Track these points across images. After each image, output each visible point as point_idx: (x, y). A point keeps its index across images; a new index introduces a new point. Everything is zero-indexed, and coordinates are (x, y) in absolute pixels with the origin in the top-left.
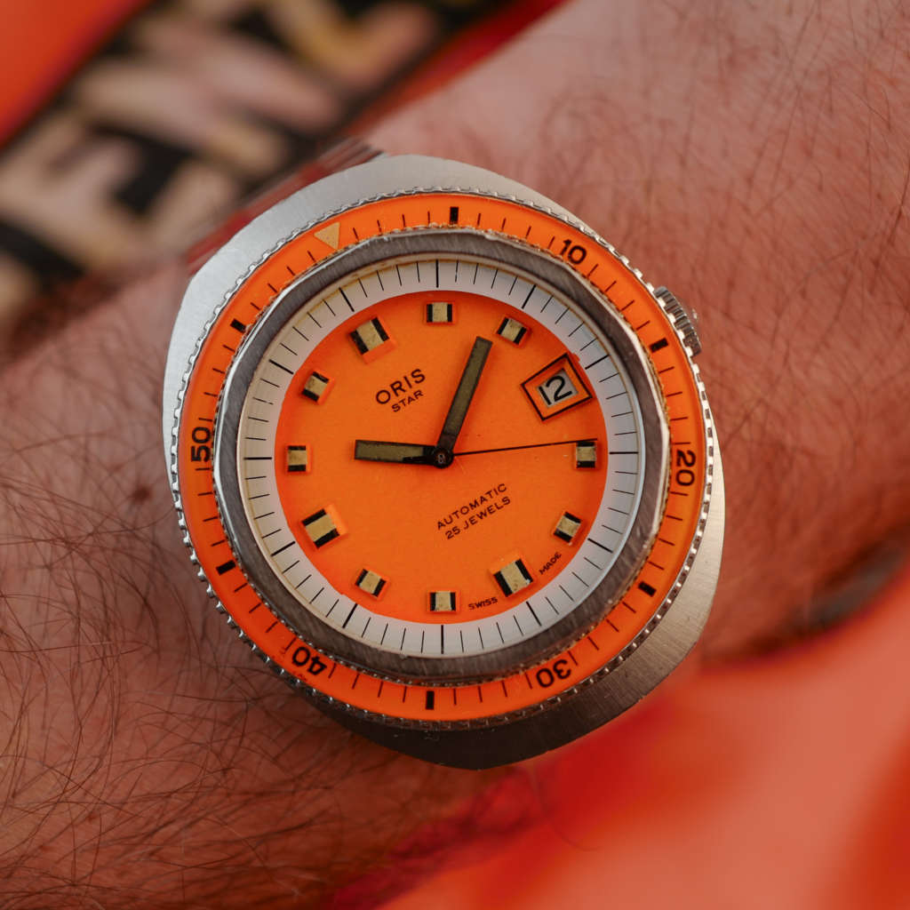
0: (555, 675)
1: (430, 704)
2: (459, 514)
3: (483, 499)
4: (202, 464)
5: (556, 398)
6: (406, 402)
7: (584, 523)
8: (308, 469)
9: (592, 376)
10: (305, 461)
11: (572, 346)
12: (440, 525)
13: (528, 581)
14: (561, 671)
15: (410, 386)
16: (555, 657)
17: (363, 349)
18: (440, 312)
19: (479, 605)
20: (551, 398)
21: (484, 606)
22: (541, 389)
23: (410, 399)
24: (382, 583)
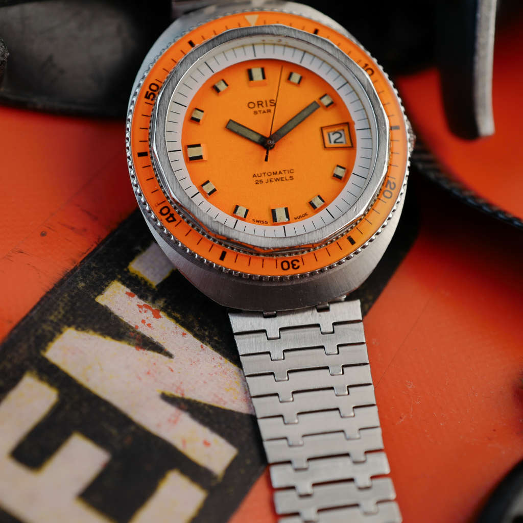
0: (291, 265)
1: (222, 258)
2: (266, 174)
3: (280, 172)
4: (149, 101)
5: (335, 142)
6: (262, 112)
7: (325, 202)
8: (201, 122)
9: (359, 135)
10: (201, 118)
11: (354, 117)
12: (254, 176)
13: (287, 219)
14: (295, 265)
15: (267, 106)
16: (294, 257)
17: (251, 78)
18: (296, 78)
19: (258, 221)
20: (332, 141)
21: (260, 223)
22: (329, 134)
23: (264, 112)
24: (214, 190)
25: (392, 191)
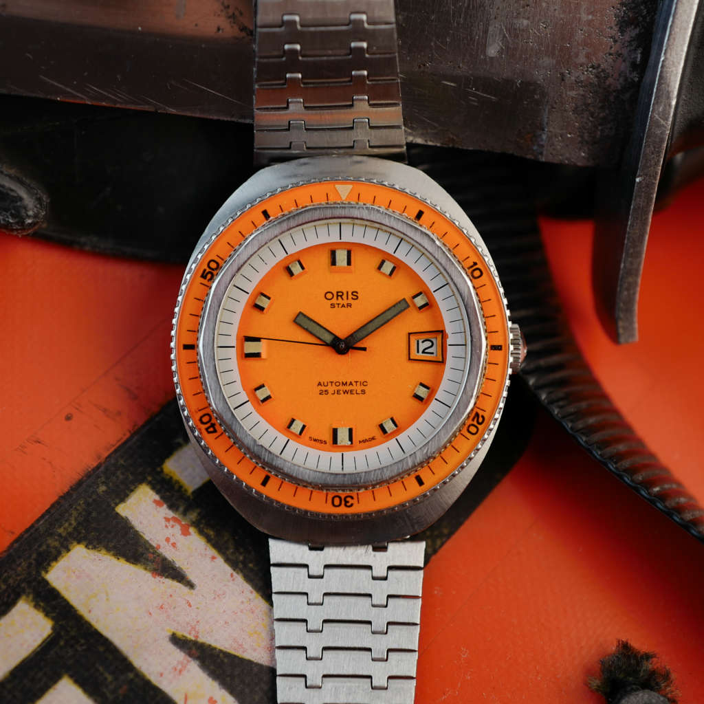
0: (343, 502)
1: (264, 483)
2: (333, 384)
3: (351, 384)
4: (205, 282)
5: (423, 352)
6: (340, 306)
7: (399, 428)
8: (265, 311)
9: (450, 351)
10: (265, 306)
11: (449, 329)
12: (320, 384)
13: (350, 443)
14: (348, 502)
15: (347, 299)
16: (348, 492)
17: (334, 263)
18: (387, 267)
19: (315, 440)
20: (421, 350)
21: (317, 442)
22: (418, 341)
23: (343, 306)
24: (268, 398)
25: (479, 426)
